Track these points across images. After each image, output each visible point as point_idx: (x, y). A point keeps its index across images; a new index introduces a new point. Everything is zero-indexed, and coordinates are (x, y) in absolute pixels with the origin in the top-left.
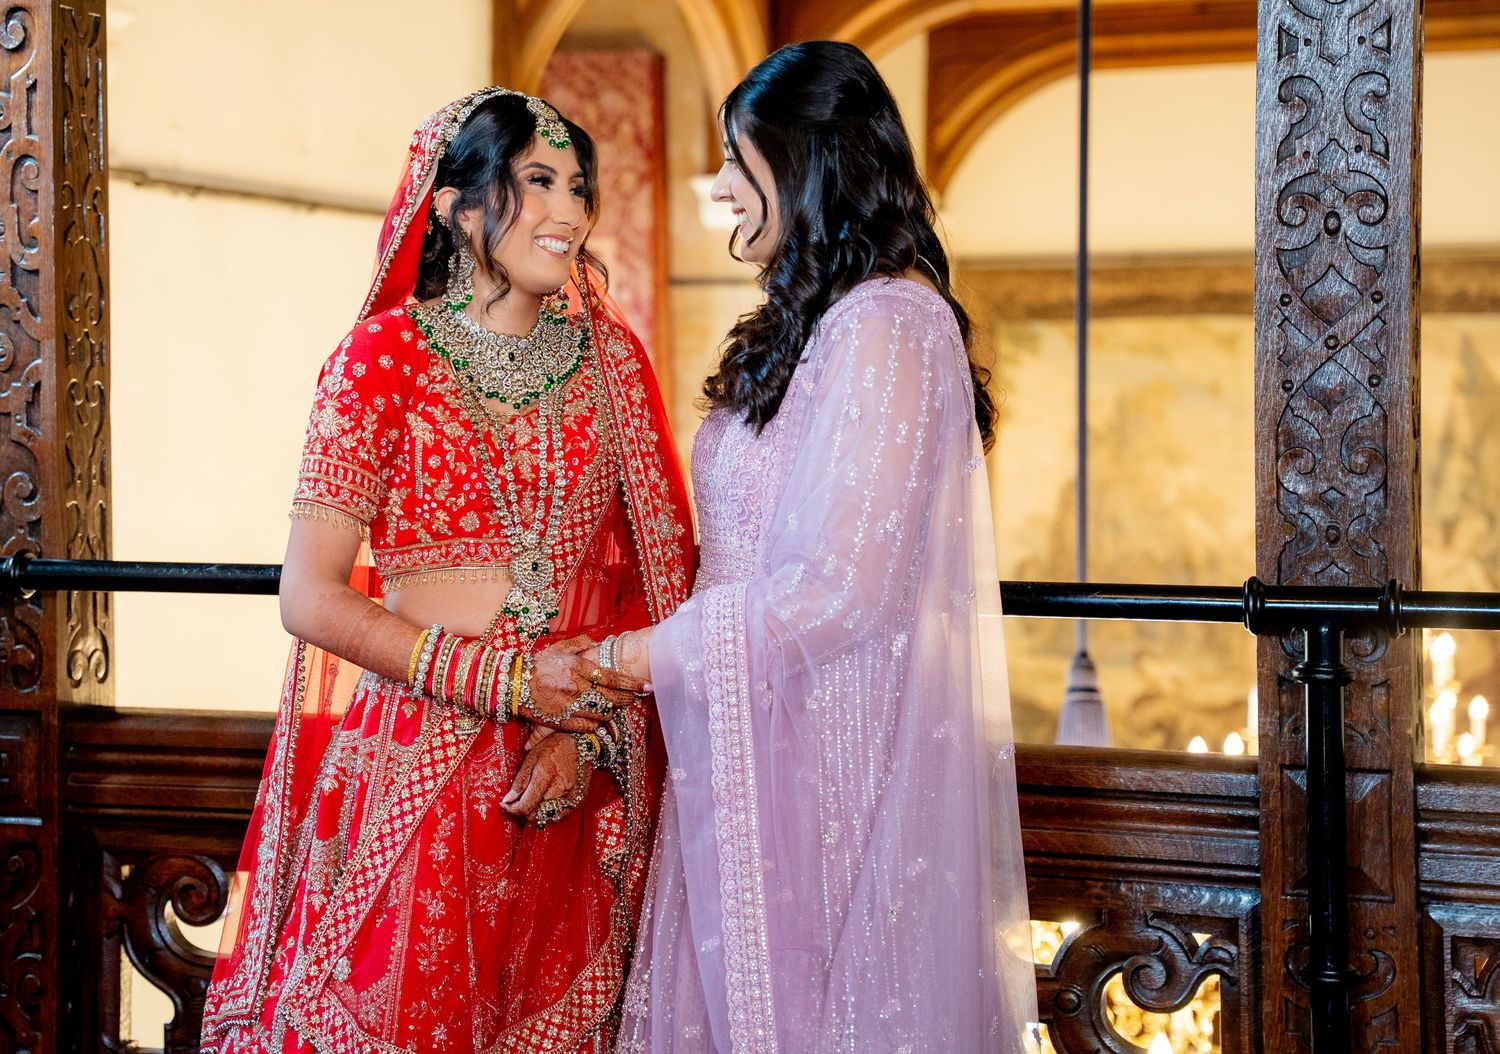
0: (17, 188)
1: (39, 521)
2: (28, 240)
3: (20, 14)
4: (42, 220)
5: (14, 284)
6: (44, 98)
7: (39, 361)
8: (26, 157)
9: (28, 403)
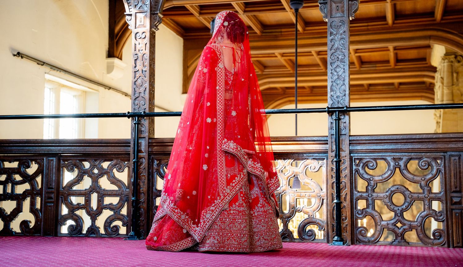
0: (143, 59)
1: (146, 108)
2: (144, 66)
3: (145, 33)
4: (147, 63)
5: (142, 73)
6: (148, 45)
7: (146, 84)
8: (145, 54)
9: (144, 91)
